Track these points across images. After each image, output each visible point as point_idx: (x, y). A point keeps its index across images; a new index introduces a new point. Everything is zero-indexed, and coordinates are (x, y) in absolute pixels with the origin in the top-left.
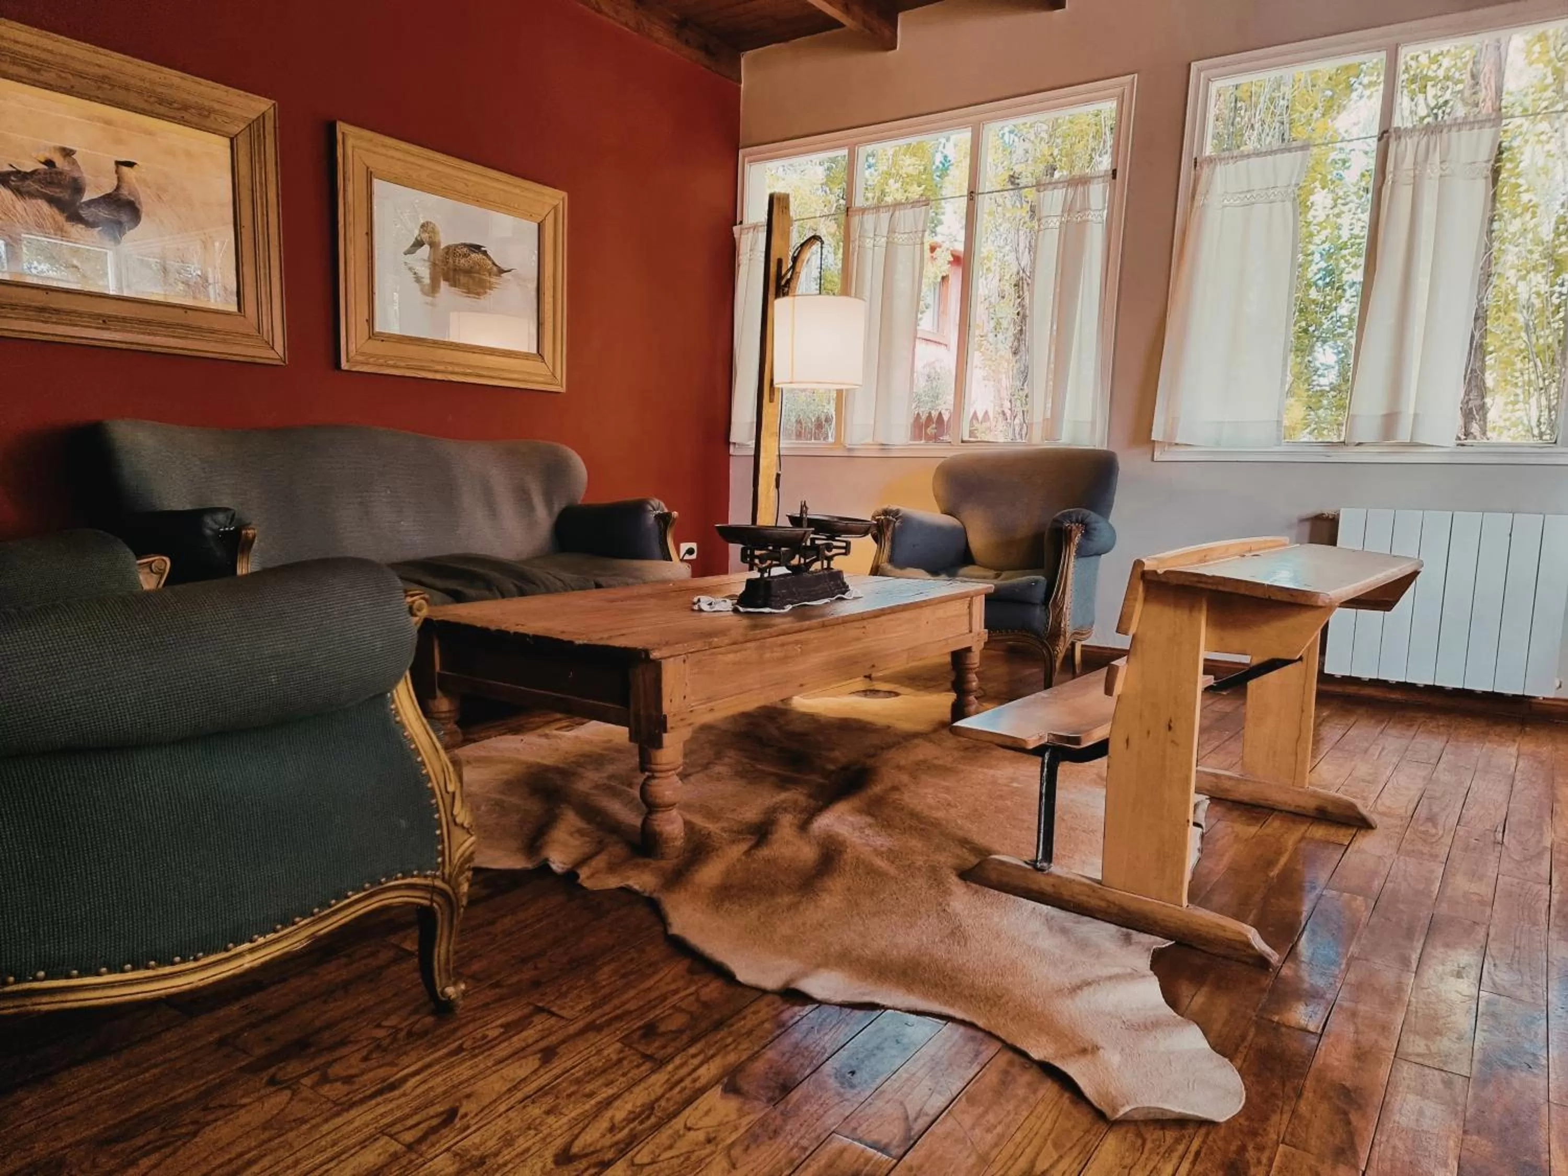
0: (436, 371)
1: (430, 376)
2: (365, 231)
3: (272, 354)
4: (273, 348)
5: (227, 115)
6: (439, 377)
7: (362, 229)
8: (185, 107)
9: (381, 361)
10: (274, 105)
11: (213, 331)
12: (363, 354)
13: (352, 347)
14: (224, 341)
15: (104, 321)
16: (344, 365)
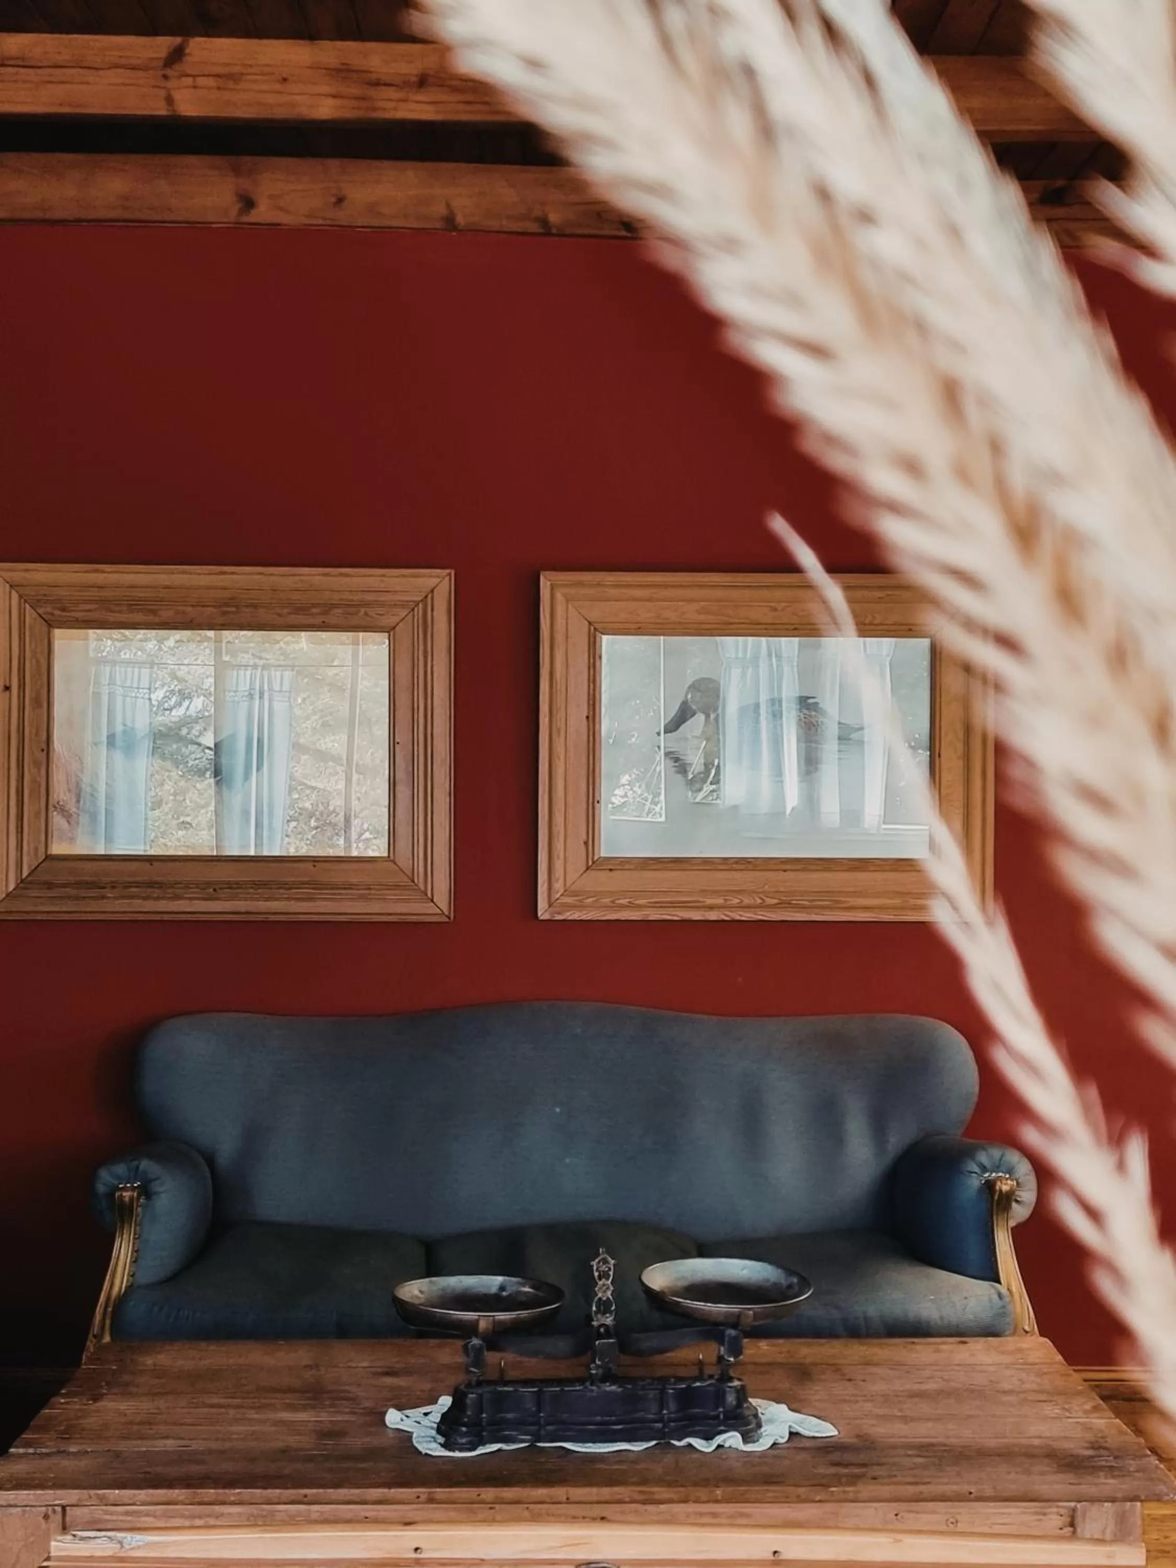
0: (711, 908)
1: (696, 916)
2: (585, 714)
3: (430, 908)
4: (432, 901)
5: (382, 604)
6: (713, 916)
7: (578, 712)
8: (329, 607)
9: (607, 901)
10: (450, 574)
11: (350, 886)
12: (575, 894)
13: (558, 886)
14: (362, 897)
15: (215, 890)
16: (543, 911)
